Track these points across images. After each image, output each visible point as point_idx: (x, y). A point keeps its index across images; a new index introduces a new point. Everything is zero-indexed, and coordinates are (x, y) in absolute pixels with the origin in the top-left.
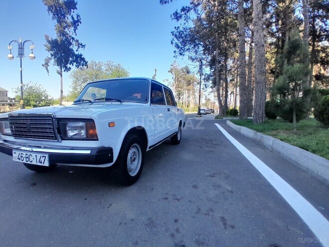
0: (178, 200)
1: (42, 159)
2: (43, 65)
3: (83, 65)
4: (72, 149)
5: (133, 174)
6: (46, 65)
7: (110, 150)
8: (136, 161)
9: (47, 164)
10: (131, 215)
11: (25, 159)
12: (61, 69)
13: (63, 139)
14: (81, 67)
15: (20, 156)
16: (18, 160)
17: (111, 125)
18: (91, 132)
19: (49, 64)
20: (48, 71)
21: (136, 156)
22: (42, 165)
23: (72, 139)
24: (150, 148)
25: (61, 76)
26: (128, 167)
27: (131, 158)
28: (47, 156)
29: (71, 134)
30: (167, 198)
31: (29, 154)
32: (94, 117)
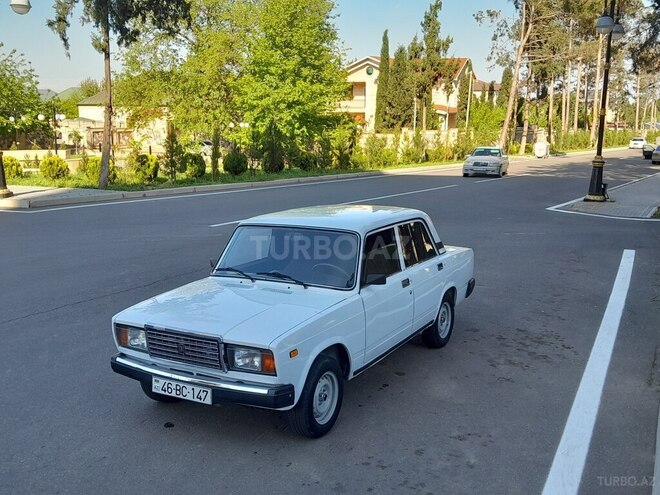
0: (383, 467)
1: (203, 395)
2: (51, 24)
3: (175, 18)
4: (240, 383)
5: (322, 421)
6: (61, 22)
7: (290, 388)
8: (328, 400)
9: (208, 401)
10: (315, 477)
11: (174, 391)
12: (107, 32)
13: (229, 370)
14: (170, 24)
15: (166, 386)
16: (163, 392)
17: (293, 353)
18: (268, 362)
19: (69, 18)
20: (65, 40)
21: (328, 392)
22: (202, 401)
23: (240, 370)
24: (355, 374)
25: (107, 56)
26: (315, 410)
27: (320, 396)
28: (209, 391)
29: (239, 362)
30: (368, 464)
31: (182, 385)
32: (273, 347)
